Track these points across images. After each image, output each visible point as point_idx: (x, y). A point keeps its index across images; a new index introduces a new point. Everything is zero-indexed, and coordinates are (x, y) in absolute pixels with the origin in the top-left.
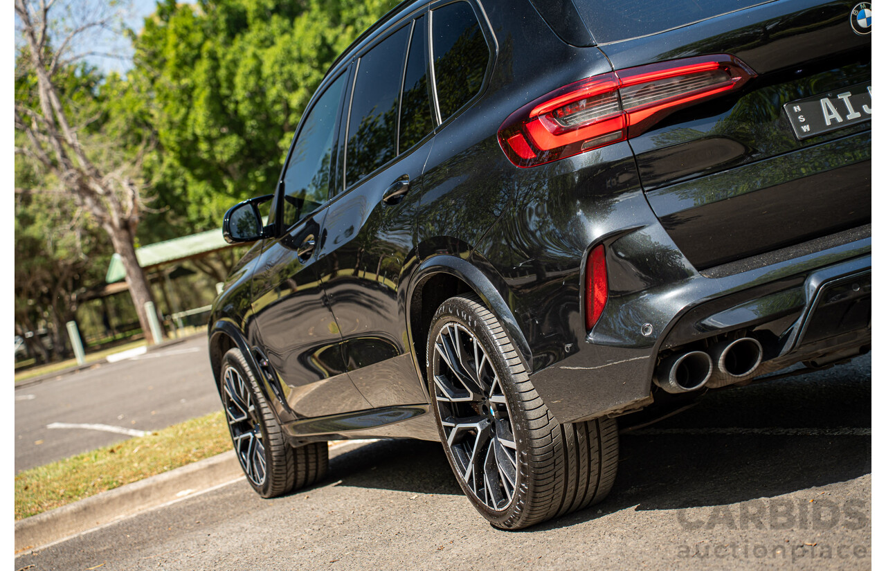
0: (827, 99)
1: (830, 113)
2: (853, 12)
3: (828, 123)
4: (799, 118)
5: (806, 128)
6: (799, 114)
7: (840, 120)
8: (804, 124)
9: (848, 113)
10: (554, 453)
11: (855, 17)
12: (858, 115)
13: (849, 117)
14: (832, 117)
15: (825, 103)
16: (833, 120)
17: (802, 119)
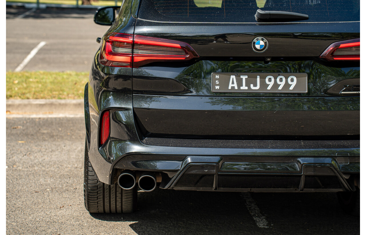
0: (234, 76)
1: (233, 83)
2: (254, 41)
3: (230, 88)
4: (217, 81)
5: (217, 87)
6: (217, 79)
7: (236, 88)
8: (218, 85)
9: (242, 86)
10: (97, 188)
11: (254, 43)
12: (246, 88)
13: (242, 88)
14: (233, 85)
15: (233, 77)
16: (233, 88)
17: (217, 82)
